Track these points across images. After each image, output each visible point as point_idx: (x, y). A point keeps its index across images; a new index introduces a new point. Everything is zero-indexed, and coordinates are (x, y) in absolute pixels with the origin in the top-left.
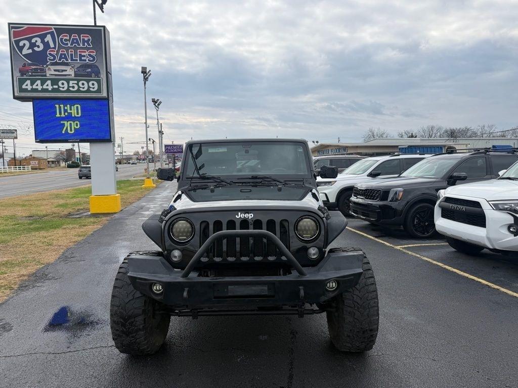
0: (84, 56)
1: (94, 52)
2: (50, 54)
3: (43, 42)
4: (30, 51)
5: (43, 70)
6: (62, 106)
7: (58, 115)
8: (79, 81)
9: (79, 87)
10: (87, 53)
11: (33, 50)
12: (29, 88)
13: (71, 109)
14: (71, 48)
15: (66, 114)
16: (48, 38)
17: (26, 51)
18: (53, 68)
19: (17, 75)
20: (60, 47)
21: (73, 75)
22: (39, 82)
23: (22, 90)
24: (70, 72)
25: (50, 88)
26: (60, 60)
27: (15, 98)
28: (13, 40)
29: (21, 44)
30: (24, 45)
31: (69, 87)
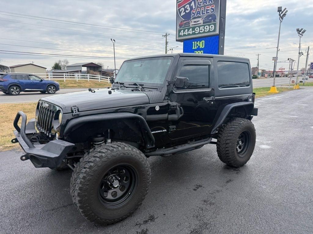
0: (209, 10)
1: (214, 6)
2: (193, 13)
3: (190, 7)
4: (184, 13)
5: (189, 23)
6: (196, 42)
7: (194, 48)
8: (204, 26)
9: (205, 30)
10: (210, 8)
11: (186, 12)
12: (182, 34)
13: (200, 44)
14: (202, 6)
15: (197, 47)
16: (193, 4)
17: (183, 14)
18: (193, 21)
19: (178, 27)
20: (198, 7)
21: (202, 23)
22: (187, 30)
23: (180, 36)
24: (201, 21)
25: (191, 33)
26: (197, 15)
27: (177, 41)
28: (178, 9)
29: (181, 11)
30: (182, 10)
31: (200, 30)
